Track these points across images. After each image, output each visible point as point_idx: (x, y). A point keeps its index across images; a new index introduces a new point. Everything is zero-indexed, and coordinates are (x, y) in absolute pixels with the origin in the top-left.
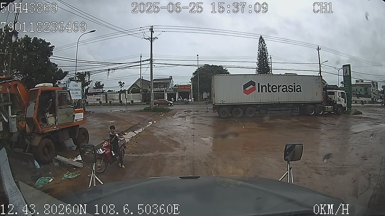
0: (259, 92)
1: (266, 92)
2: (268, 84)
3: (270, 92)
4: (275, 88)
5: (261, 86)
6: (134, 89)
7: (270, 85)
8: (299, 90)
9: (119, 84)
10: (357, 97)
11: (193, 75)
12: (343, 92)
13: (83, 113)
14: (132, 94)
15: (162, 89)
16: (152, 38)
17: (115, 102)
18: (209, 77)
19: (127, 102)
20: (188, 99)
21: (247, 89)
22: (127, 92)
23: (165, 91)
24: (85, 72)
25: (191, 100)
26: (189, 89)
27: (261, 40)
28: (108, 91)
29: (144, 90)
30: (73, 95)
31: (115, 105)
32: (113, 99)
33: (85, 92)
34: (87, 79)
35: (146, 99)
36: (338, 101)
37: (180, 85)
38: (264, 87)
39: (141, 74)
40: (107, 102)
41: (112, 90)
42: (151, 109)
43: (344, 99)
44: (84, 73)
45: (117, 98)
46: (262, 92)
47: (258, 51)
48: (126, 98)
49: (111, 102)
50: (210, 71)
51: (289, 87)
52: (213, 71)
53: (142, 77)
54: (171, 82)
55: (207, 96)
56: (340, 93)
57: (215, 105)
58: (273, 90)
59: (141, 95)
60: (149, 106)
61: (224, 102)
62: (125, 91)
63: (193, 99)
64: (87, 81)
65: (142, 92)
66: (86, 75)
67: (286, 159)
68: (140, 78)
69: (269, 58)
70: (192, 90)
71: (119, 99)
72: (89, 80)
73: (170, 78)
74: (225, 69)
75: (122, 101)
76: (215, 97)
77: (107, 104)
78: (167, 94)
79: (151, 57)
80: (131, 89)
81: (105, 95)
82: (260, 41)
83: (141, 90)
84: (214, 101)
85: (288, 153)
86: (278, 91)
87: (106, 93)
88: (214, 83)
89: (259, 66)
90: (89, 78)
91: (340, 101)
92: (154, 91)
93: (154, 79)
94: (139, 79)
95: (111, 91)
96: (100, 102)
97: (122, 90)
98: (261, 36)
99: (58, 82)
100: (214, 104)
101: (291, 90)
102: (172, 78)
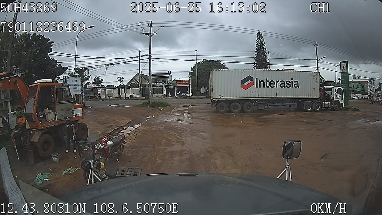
0: (257, 87)
1: (264, 87)
2: (266, 79)
3: (268, 87)
4: (273, 83)
5: (259, 81)
6: (133, 84)
7: (267, 80)
8: (296, 86)
9: (118, 79)
10: (354, 94)
11: (191, 70)
12: (341, 89)
13: (82, 108)
14: (130, 88)
15: (160, 83)
16: (150, 34)
17: (114, 96)
18: (207, 72)
19: (126, 97)
20: (187, 94)
21: (245, 84)
22: (126, 87)
23: (163, 86)
24: (85, 67)
25: (189, 94)
26: (187, 83)
27: (259, 35)
28: (107, 86)
29: (143, 84)
30: (73, 90)
31: (114, 99)
32: (112, 94)
33: (84, 87)
34: (86, 74)
35: (145, 93)
36: (335, 97)
37: (179, 80)
38: (262, 82)
39: (140, 69)
40: (106, 97)
41: (112, 85)
42: (149, 104)
43: (341, 96)
44: (83, 68)
45: (116, 92)
46: (260, 87)
47: (256, 46)
48: (124, 93)
49: (110, 96)
50: (209, 66)
51: (286, 82)
52: (211, 66)
53: (141, 72)
54: (169, 77)
55: (206, 91)
56: (337, 89)
57: (214, 99)
58: (271, 85)
59: (140, 90)
60: (148, 101)
61: (222, 97)
62: (124, 86)
63: (192, 93)
64: (86, 76)
65: (141, 87)
66: (85, 70)
67: (284, 156)
68: (139, 73)
69: (266, 54)
70: (190, 85)
71: (118, 94)
72: (88, 75)
73: (168, 73)
74: (223, 64)
75: (121, 96)
76: (213, 92)
77: (106, 99)
78: (166, 89)
79: (150, 52)
80: (130, 83)
81: (104, 90)
82: (257, 37)
83: (139, 85)
84: (212, 96)
85: (286, 150)
86: (275, 86)
87: (105, 88)
88: (213, 78)
89: (257, 61)
90: (88, 74)
91: (337, 97)
92: (152, 86)
93: (153, 74)
94: (137, 75)
95: (110, 86)
96: (100, 97)
97: (120, 85)
98: (259, 32)
99: (57, 77)
100: (212, 98)
101: (288, 86)
102: (170, 73)
